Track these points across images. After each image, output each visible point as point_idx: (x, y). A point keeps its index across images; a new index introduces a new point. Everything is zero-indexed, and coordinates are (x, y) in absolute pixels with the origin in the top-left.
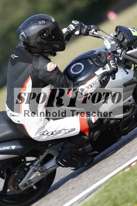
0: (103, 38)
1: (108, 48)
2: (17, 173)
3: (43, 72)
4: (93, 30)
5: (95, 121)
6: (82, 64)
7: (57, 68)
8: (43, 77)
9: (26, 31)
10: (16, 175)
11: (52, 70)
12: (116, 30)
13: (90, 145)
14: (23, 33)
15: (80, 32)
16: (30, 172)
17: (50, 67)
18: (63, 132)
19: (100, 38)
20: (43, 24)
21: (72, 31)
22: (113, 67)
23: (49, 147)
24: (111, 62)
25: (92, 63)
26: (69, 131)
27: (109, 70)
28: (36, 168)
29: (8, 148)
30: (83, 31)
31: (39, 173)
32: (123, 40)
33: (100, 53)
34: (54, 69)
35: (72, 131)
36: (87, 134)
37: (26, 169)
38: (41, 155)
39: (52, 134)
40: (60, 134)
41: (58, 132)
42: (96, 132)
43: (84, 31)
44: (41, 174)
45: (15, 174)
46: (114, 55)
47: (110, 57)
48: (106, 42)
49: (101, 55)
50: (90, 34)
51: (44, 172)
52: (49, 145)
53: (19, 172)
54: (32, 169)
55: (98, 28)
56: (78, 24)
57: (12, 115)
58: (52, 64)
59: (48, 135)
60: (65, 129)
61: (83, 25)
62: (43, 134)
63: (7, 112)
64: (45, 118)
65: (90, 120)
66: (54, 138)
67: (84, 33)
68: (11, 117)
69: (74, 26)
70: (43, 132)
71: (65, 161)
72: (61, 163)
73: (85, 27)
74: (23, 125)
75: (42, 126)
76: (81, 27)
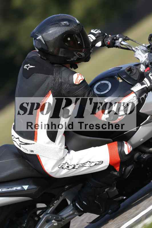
0: (134, 49)
1: (142, 61)
2: (25, 223)
3: (68, 85)
4: (120, 40)
5: (128, 152)
7: (84, 81)
9: (44, 34)
10: (25, 225)
12: (150, 40)
13: (115, 188)
14: (40, 37)
15: (103, 43)
16: (41, 222)
17: (77, 78)
18: (88, 165)
19: (130, 50)
20: (66, 25)
21: (92, 42)
23: (66, 190)
24: (150, 75)
25: (121, 81)
26: (95, 165)
27: (149, 85)
28: (50, 217)
29: (19, 188)
30: (107, 42)
31: (56, 222)
33: (131, 68)
34: (81, 81)
35: (98, 164)
36: (118, 168)
37: (36, 219)
38: (56, 200)
39: (74, 168)
40: (84, 168)
41: (81, 165)
42: (128, 166)
43: (109, 41)
45: (23, 225)
47: (148, 69)
48: (139, 54)
49: (132, 70)
50: (117, 44)
51: (61, 221)
52: (66, 187)
53: (28, 222)
54: (45, 218)
55: (127, 37)
56: (99, 33)
57: (22, 143)
58: (79, 76)
59: (69, 169)
60: (90, 162)
61: (106, 34)
62: (63, 167)
63: (14, 141)
64: (65, 148)
65: (122, 151)
66: (75, 174)
67: (109, 44)
68: (20, 147)
69: (95, 36)
70: (63, 165)
71: (85, 203)
72: (79, 206)
73: (109, 37)
74: (38, 155)
75: (62, 156)
76: (103, 36)
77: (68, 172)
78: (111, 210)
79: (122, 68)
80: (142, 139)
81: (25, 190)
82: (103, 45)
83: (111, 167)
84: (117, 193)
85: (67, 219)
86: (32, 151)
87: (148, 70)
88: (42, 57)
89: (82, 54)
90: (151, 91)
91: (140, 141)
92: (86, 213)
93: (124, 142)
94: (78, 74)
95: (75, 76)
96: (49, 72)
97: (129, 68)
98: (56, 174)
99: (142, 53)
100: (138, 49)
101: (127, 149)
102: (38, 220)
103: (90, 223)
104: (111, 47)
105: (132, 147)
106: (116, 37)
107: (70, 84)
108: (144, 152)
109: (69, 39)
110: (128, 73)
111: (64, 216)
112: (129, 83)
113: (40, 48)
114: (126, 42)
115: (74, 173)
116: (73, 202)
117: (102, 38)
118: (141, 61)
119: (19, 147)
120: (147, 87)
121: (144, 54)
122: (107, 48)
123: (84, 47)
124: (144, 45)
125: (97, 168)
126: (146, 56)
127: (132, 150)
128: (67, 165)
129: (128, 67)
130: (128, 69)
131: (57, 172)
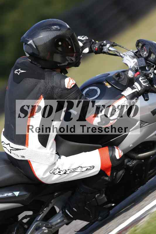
0: (121, 55)
2: (15, 231)
3: (60, 90)
4: (108, 45)
5: (119, 157)
6: (97, 88)
7: (75, 85)
8: (60, 96)
9: (35, 39)
11: (71, 87)
12: (137, 45)
13: (104, 195)
14: (31, 42)
15: (90, 49)
16: (31, 230)
17: (69, 83)
18: (79, 170)
19: (118, 56)
20: (57, 30)
22: (144, 84)
23: (55, 198)
24: (140, 79)
25: (109, 86)
26: (86, 170)
27: (140, 88)
28: (40, 224)
29: (10, 194)
30: (94, 48)
31: (46, 229)
32: (149, 56)
33: (119, 74)
34: (73, 85)
35: (90, 169)
36: (109, 173)
37: (26, 226)
38: (46, 207)
39: (65, 173)
40: (76, 173)
41: (72, 170)
42: (120, 171)
43: (97, 47)
44: (48, 230)
45: (13, 233)
46: (143, 72)
48: (127, 59)
49: (120, 76)
50: (105, 50)
51: (51, 228)
52: (55, 195)
53: (18, 229)
54: (34, 225)
55: (114, 43)
56: (87, 39)
57: (13, 149)
58: (71, 80)
59: (60, 174)
60: (81, 167)
61: (93, 41)
62: (54, 173)
63: (5, 147)
64: (56, 154)
65: (113, 155)
66: (67, 179)
67: (96, 50)
68: (11, 153)
69: (82, 43)
70: (54, 170)
71: (76, 210)
72: (69, 213)
73: (96, 43)
74: (30, 161)
75: (53, 161)
76: (91, 43)
77: (60, 177)
78: (101, 217)
79: (109, 74)
80: (131, 145)
81: (16, 196)
82: (91, 51)
83: (102, 172)
84: (106, 200)
85: (56, 226)
86: (23, 157)
87: (138, 75)
88: (33, 62)
89: (73, 59)
90: (142, 96)
91: (129, 147)
92: (75, 220)
93: (115, 147)
94: (70, 79)
95: (67, 80)
96: (40, 77)
97: (118, 73)
98: (47, 180)
99: (130, 59)
100: (125, 55)
101: (118, 153)
102: (27, 228)
103: (77, 232)
104: (98, 54)
105: (123, 152)
106: (103, 43)
107: (62, 89)
108: (133, 159)
109: (60, 43)
110: (117, 79)
111: (54, 223)
112: (118, 88)
113: (31, 53)
114: (113, 48)
115: (65, 179)
116: (63, 209)
117: (89, 44)
118: (129, 66)
119: (9, 153)
120: (138, 91)
121: (133, 59)
122: (94, 54)
123: (75, 51)
124: (131, 50)
125: (88, 173)
126: (134, 61)
127: (123, 155)
128: (58, 170)
129: (116, 73)
130: (116, 74)
131: (49, 177)
